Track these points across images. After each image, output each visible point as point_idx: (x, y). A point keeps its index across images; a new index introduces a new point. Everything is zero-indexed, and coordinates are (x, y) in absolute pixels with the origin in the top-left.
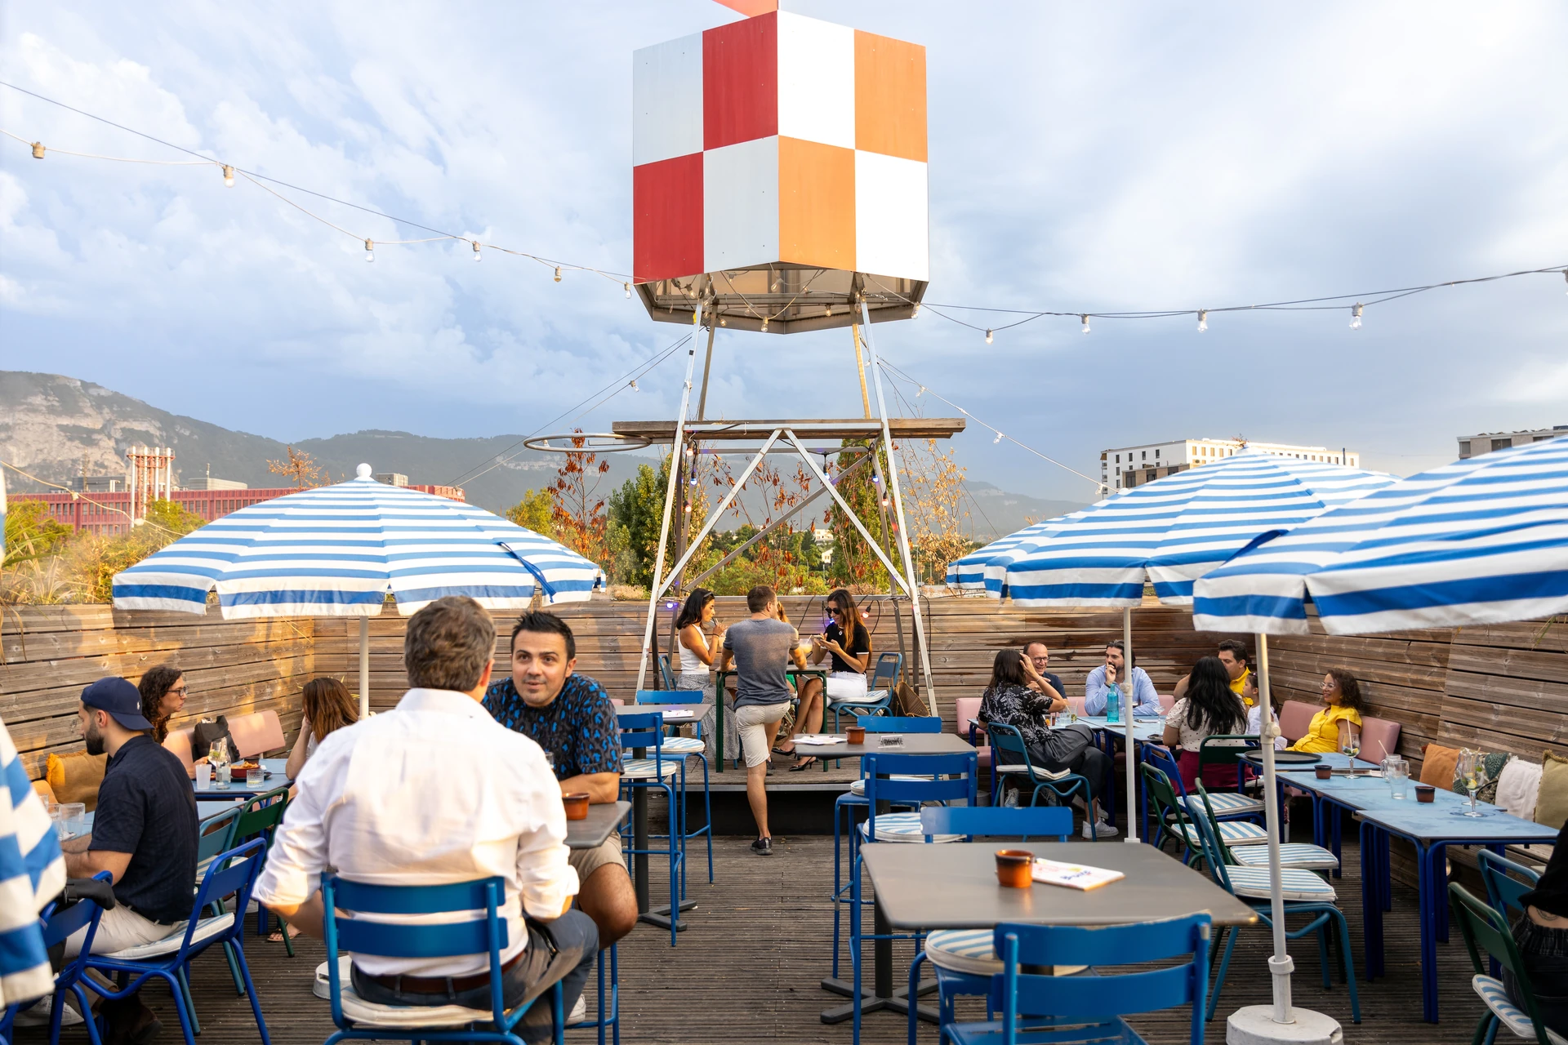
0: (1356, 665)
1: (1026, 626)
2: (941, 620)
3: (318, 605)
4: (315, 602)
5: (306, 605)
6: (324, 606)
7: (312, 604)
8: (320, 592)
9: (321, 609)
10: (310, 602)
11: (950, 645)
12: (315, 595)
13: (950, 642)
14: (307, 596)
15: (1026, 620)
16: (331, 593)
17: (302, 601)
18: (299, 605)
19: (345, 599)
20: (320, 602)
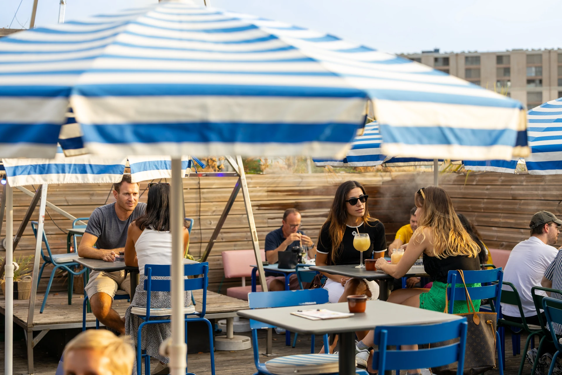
0: (512, 218)
1: (268, 196)
2: (208, 193)
3: (74, 175)
4: (72, 173)
5: (67, 175)
6: (79, 176)
7: (70, 174)
8: (75, 165)
9: (77, 178)
10: (69, 173)
11: (214, 211)
12: (72, 167)
13: (214, 209)
14: (67, 169)
15: (268, 191)
16: (84, 166)
17: (64, 172)
18: (61, 175)
19: (95, 171)
20: (76, 173)
